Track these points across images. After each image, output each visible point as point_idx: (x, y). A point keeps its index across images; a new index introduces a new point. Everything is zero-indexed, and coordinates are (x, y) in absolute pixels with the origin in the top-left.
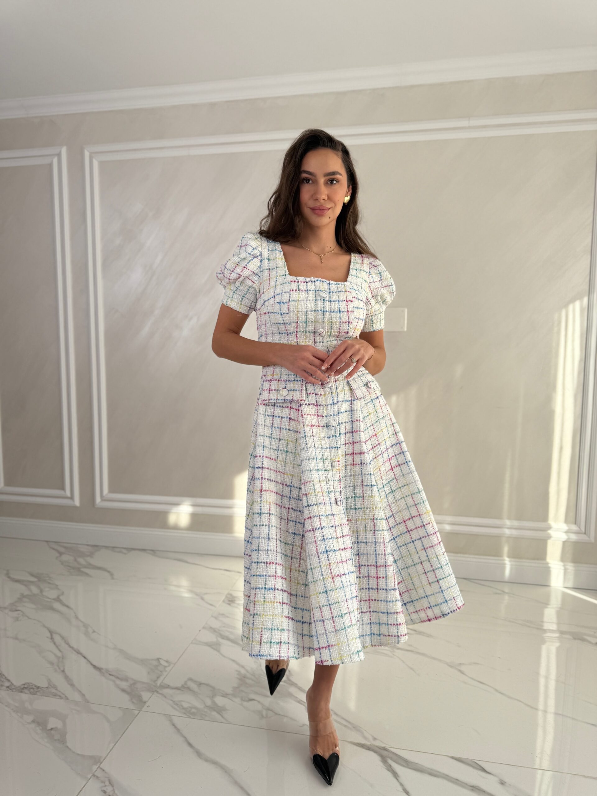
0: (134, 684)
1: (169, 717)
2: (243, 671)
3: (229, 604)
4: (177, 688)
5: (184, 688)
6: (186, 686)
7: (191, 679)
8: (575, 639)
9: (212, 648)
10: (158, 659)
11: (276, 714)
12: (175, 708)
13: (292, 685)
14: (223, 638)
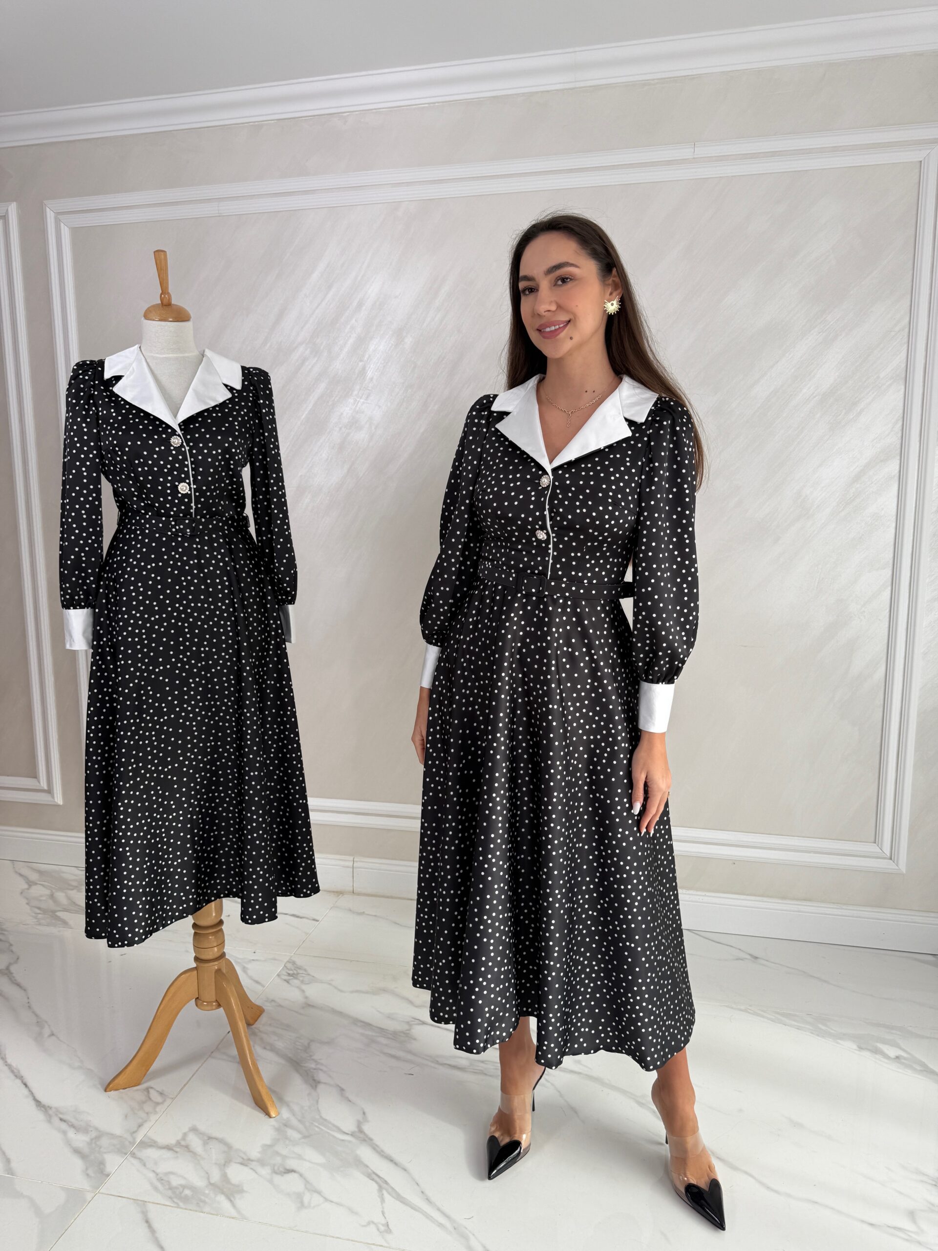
0: (98, 1138)
1: (142, 1205)
3: (287, 981)
4: (168, 1148)
5: (181, 1147)
6: (183, 1143)
7: (194, 1129)
10: (147, 1090)
11: (326, 1200)
12: (156, 1189)
13: (364, 1140)
14: (265, 1048)
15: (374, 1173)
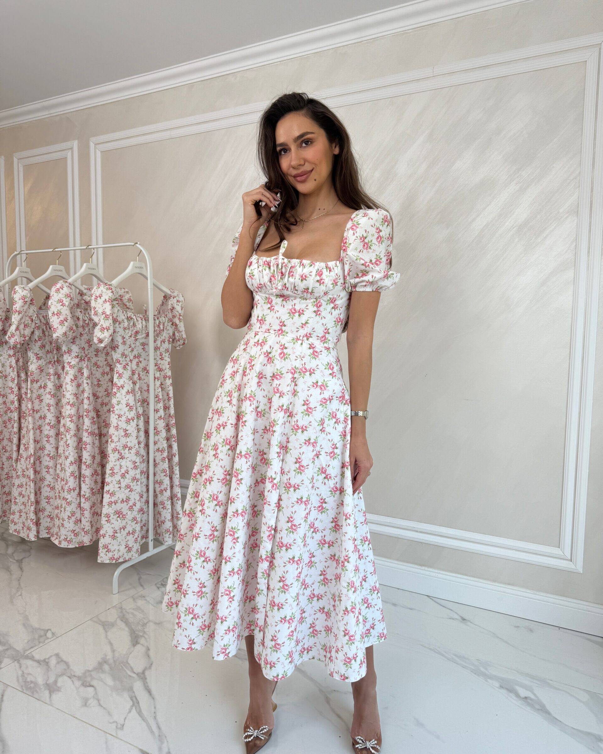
0: (7, 650)
1: (6, 687)
2: (110, 656)
3: (158, 588)
4: (38, 662)
5: (45, 663)
6: (47, 660)
7: (57, 655)
8: (501, 687)
9: (104, 629)
10: (48, 630)
11: (100, 705)
12: (18, 680)
13: (142, 678)
14: (122, 620)
15: (135, 697)
